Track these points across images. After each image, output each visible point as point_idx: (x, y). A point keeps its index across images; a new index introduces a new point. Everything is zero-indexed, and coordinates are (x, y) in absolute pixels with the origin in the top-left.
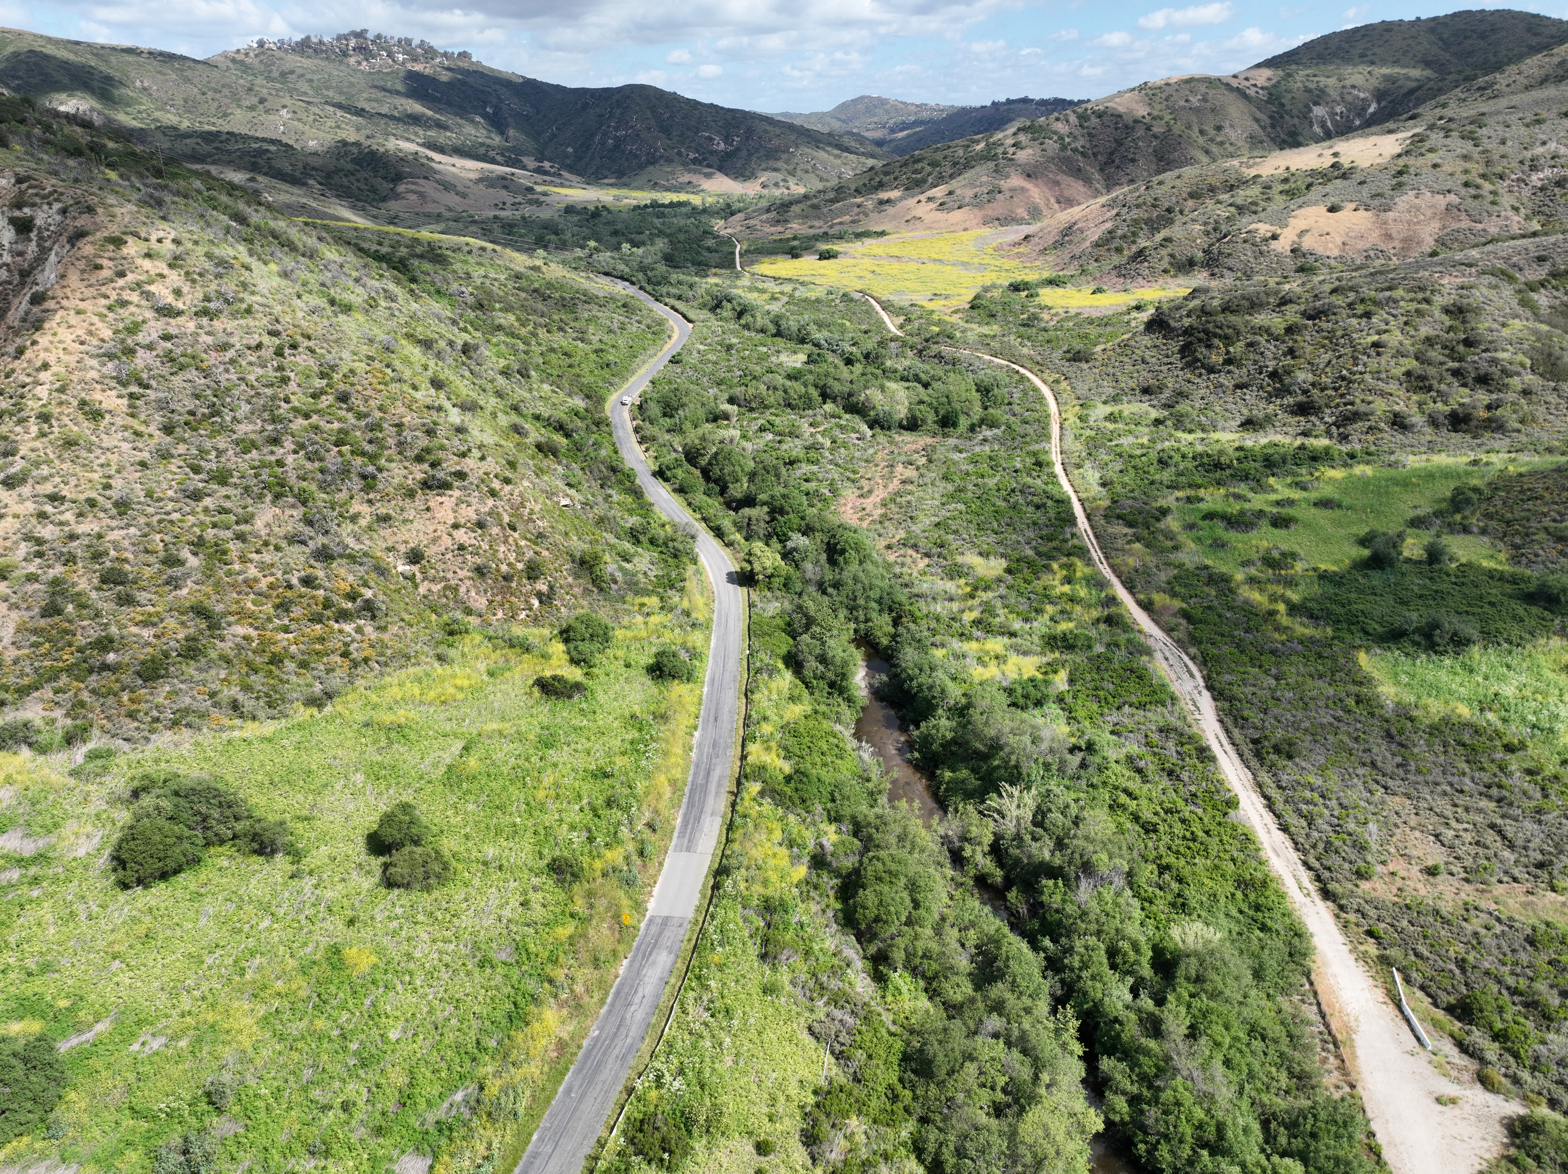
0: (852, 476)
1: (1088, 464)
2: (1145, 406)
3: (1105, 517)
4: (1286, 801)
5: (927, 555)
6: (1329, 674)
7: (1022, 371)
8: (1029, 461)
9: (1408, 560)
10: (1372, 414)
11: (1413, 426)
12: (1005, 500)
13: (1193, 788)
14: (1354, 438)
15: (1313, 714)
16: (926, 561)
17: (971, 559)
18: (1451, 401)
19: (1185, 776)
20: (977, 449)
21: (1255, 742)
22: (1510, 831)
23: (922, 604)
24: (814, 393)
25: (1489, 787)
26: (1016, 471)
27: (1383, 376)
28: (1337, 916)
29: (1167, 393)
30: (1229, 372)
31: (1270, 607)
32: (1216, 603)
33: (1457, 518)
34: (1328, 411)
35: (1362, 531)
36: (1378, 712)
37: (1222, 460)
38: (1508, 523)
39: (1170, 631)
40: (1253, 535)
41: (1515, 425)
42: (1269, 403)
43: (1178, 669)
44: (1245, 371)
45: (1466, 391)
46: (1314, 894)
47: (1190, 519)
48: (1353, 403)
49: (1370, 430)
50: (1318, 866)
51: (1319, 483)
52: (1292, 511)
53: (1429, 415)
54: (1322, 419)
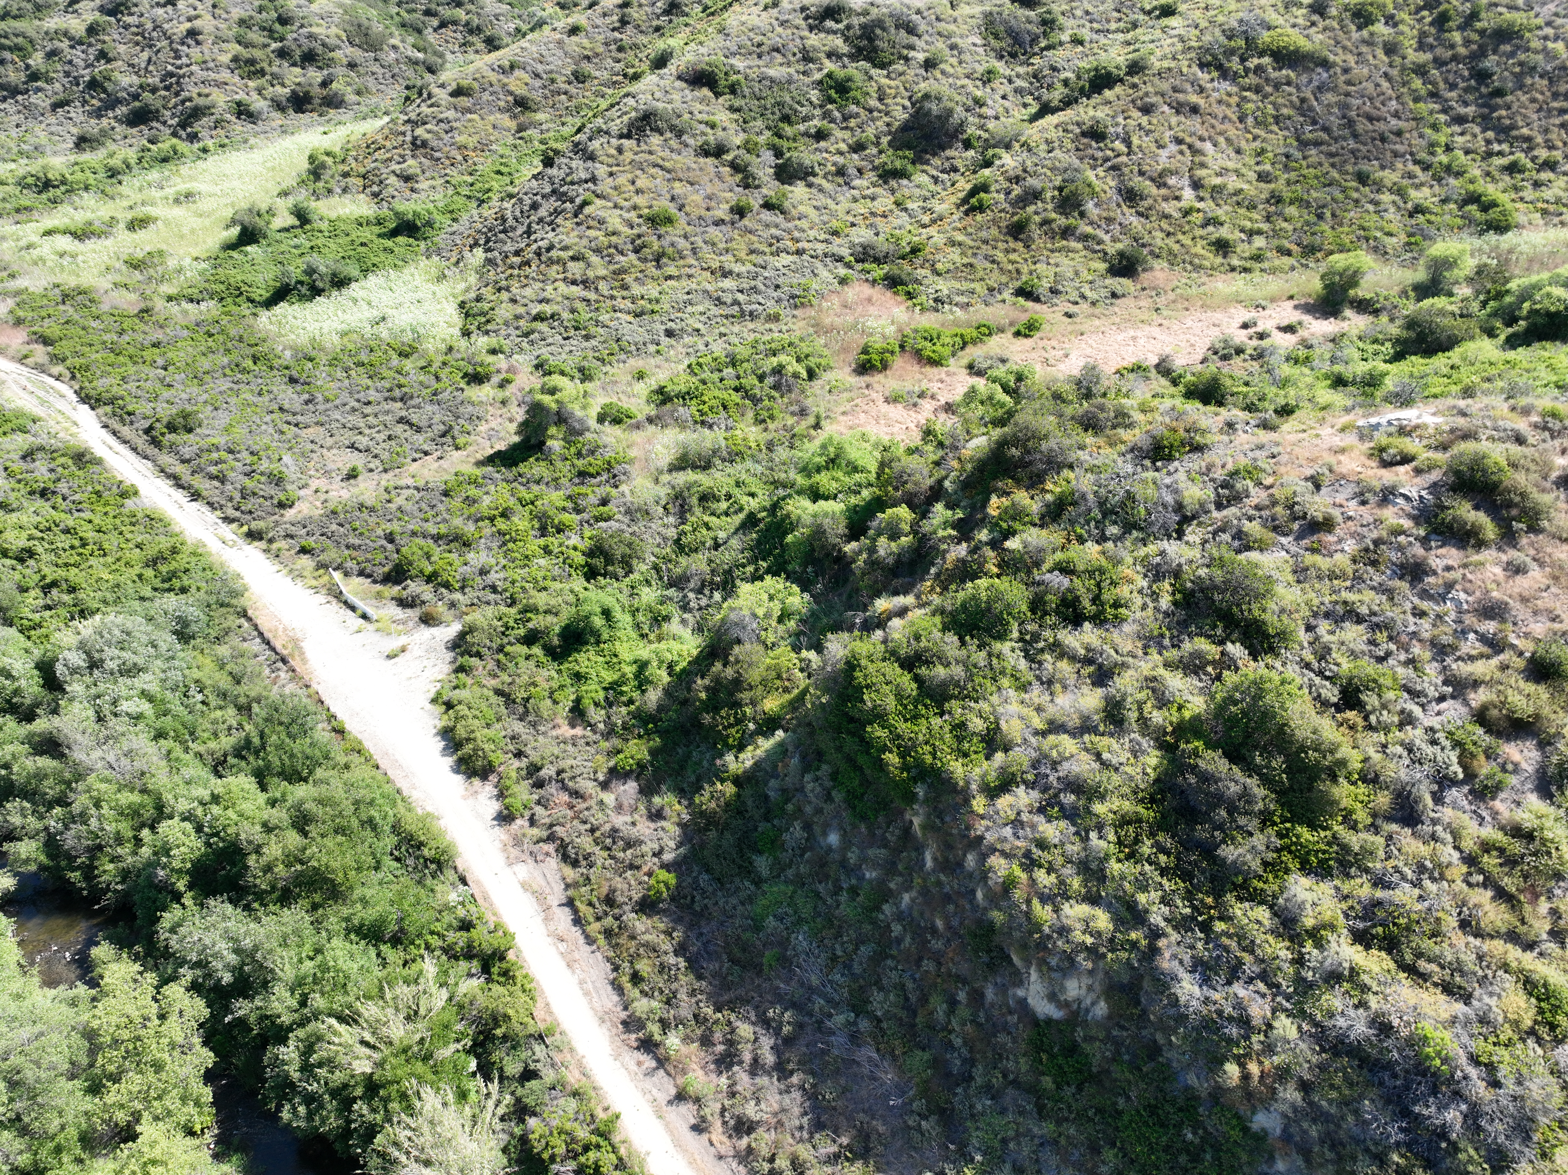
4: (192, 472)
9: (280, 230)
10: (214, 106)
11: (259, 112)
13: (77, 497)
14: (204, 133)
15: (210, 386)
18: (287, 82)
19: (63, 489)
21: (147, 430)
22: (414, 419)
25: (390, 390)
27: (211, 65)
28: (267, 550)
31: (143, 305)
32: (76, 317)
33: (320, 184)
34: (168, 113)
35: (229, 213)
36: (276, 363)
37: (50, 176)
38: (364, 177)
39: (22, 359)
40: (109, 242)
41: (353, 98)
42: (99, 117)
43: (41, 394)
44: (57, 85)
45: (297, 70)
46: (240, 542)
47: (23, 243)
48: (190, 100)
49: (218, 124)
50: (238, 515)
51: (175, 180)
52: (149, 211)
53: (272, 99)
54: (164, 123)
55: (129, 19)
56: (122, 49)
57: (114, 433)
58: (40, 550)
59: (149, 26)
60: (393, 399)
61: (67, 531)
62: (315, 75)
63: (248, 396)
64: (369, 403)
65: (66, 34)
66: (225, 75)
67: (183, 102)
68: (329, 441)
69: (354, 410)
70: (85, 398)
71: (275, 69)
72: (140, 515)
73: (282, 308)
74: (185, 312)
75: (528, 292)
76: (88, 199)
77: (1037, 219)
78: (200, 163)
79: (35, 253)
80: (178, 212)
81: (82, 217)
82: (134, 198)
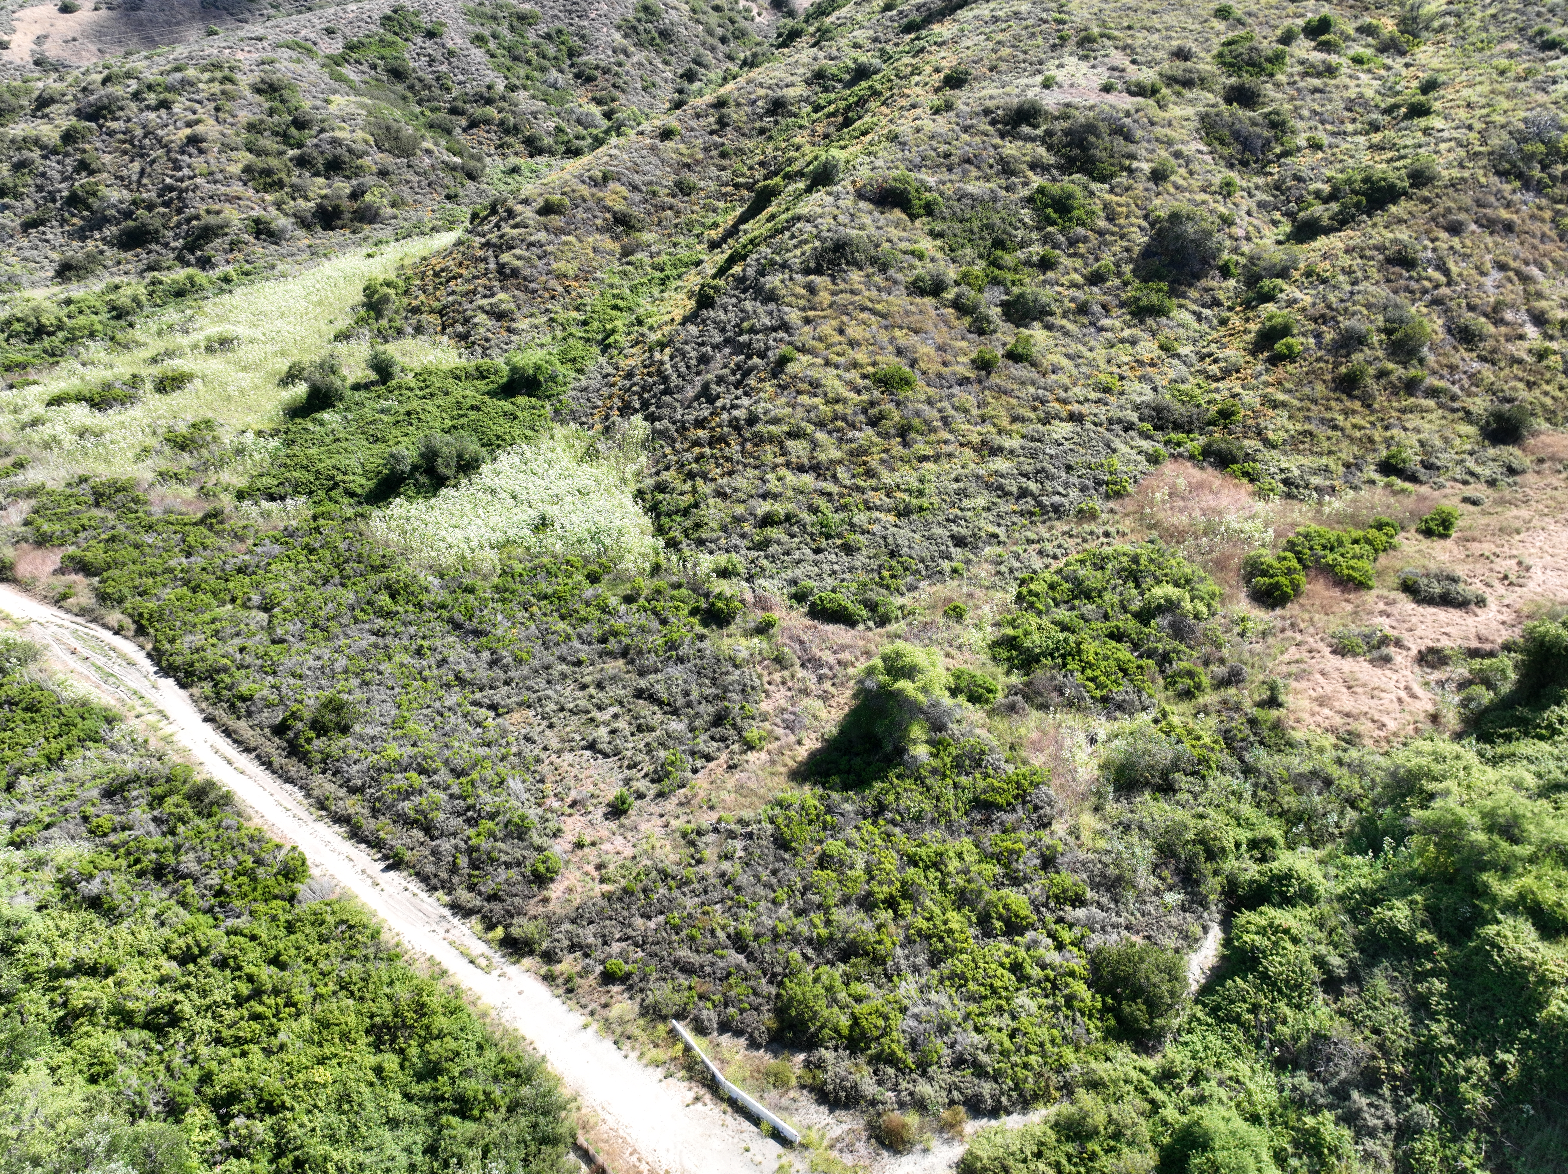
4: (375, 812)
6: (335, 571)
9: (356, 387)
10: (227, 226)
11: (281, 231)
13: (214, 879)
14: (218, 258)
15: (343, 641)
18: (311, 195)
19: (189, 862)
21: (279, 730)
22: (661, 691)
25: (604, 641)
27: (220, 176)
28: (549, 978)
31: (208, 507)
32: (121, 529)
33: (384, 322)
34: (170, 234)
35: (283, 366)
36: (425, 598)
37: (44, 320)
38: (441, 313)
39: (59, 601)
40: (136, 412)
41: (389, 211)
42: (83, 239)
43: (100, 660)
44: (28, 202)
45: (321, 181)
46: (497, 957)
47: (25, 417)
48: (197, 217)
49: (234, 246)
50: (477, 902)
51: (200, 321)
52: (179, 364)
53: (295, 215)
54: (166, 245)
55: (114, 125)
56: (107, 158)
57: (228, 733)
58: (186, 1008)
59: (139, 132)
60: (610, 654)
61: (222, 964)
62: (343, 187)
63: (406, 659)
64: (579, 663)
65: (37, 142)
66: (237, 188)
67: (188, 221)
68: (553, 739)
69: (564, 676)
70: (167, 670)
71: (295, 180)
72: (330, 919)
73: (398, 507)
74: (266, 515)
75: (739, 482)
76: (96, 350)
77: (1371, 371)
78: (225, 297)
79: (45, 431)
80: (215, 365)
81: (95, 376)
82: (156, 346)
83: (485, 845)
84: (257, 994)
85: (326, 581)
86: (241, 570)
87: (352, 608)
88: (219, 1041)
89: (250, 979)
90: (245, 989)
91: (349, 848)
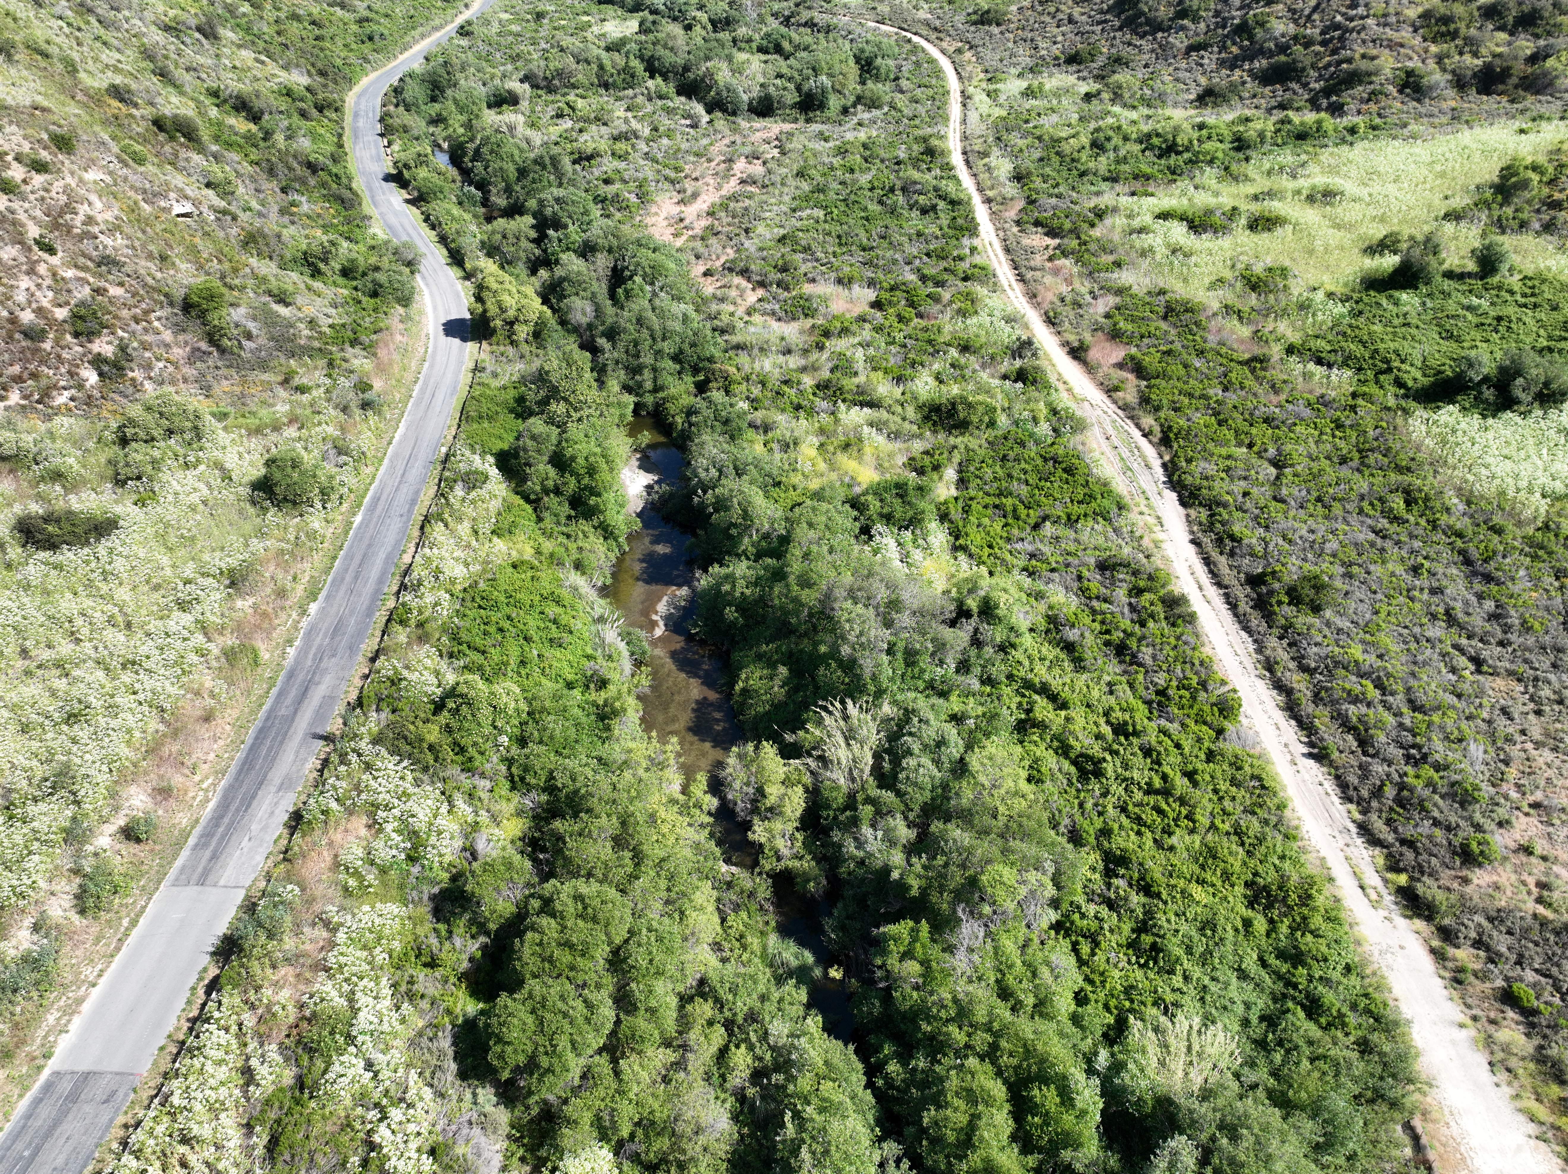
0: (672, 175)
1: (996, 152)
2: (1072, 79)
3: (1018, 223)
4: (1317, 698)
5: (762, 284)
6: (1356, 455)
7: (915, 39)
8: (917, 148)
9: (1449, 275)
10: (1376, 73)
11: (1431, 88)
12: (881, 202)
13: (1161, 679)
14: (1352, 107)
15: (1342, 526)
16: (760, 293)
17: (824, 289)
18: (1483, 51)
19: (1146, 654)
20: (849, 136)
21: (1254, 581)
23: (743, 359)
24: (637, 65)
26: (898, 163)
27: (1393, 19)
28: (1438, 955)
29: (1101, 61)
30: (1183, 28)
31: (1257, 351)
32: (1177, 346)
33: (1509, 211)
34: (1314, 74)
35: (1378, 232)
36: (1444, 519)
37: (1179, 140)
39: (1110, 391)
40: (1225, 243)
42: (1232, 68)
43: (1126, 453)
44: (1202, 25)
45: (1503, 36)
46: (1389, 899)
47: (1136, 223)
48: (1350, 61)
49: (1373, 96)
50: (1390, 838)
51: (1313, 168)
52: (1276, 207)
53: (1453, 72)
54: (1305, 85)
57: (1207, 561)
58: (1109, 769)
61: (1147, 752)
62: (1526, 45)
63: (1399, 570)
66: (1406, 34)
67: (1339, 63)
68: (1535, 727)
70: (1175, 484)
71: (1472, 32)
72: (1247, 769)
73: (1449, 414)
74: (1307, 376)
76: (1209, 175)
78: (1346, 148)
79: (1147, 240)
80: (1311, 216)
81: (1203, 200)
82: (1261, 184)
83: (1422, 791)
84: (1166, 792)
85: (1343, 461)
86: (1267, 420)
87: (1362, 497)
88: (1124, 810)
89: (1164, 777)
90: (1157, 783)
91: (1280, 717)
